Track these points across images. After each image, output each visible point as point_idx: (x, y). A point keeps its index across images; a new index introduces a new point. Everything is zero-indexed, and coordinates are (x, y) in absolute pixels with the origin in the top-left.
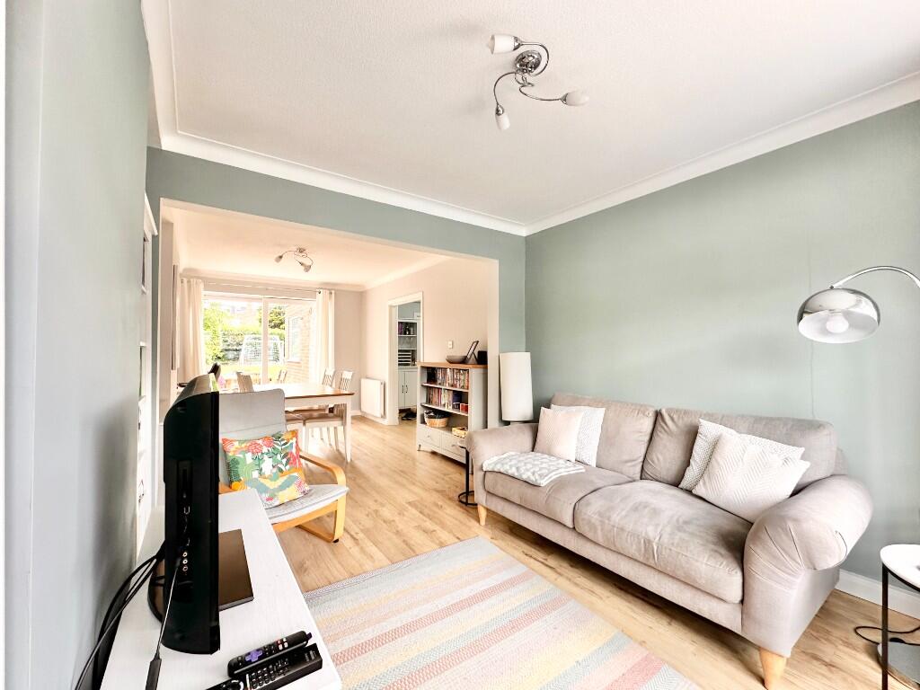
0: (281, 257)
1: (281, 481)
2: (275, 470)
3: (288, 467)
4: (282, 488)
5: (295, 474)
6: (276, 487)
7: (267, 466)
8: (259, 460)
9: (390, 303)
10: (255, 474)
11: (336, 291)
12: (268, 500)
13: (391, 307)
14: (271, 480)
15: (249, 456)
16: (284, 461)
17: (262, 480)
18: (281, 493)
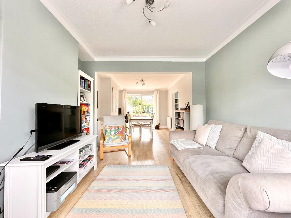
0: (137, 83)
1: (116, 137)
2: (115, 134)
3: (118, 134)
4: (116, 139)
5: (120, 136)
6: (114, 138)
7: (113, 133)
8: (111, 131)
9: (172, 93)
10: (110, 134)
11: (159, 91)
12: (112, 141)
13: (173, 94)
14: (113, 136)
15: (109, 130)
16: (117, 132)
17: (111, 136)
18: (115, 140)
